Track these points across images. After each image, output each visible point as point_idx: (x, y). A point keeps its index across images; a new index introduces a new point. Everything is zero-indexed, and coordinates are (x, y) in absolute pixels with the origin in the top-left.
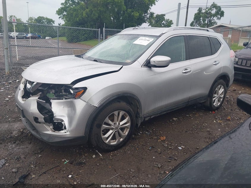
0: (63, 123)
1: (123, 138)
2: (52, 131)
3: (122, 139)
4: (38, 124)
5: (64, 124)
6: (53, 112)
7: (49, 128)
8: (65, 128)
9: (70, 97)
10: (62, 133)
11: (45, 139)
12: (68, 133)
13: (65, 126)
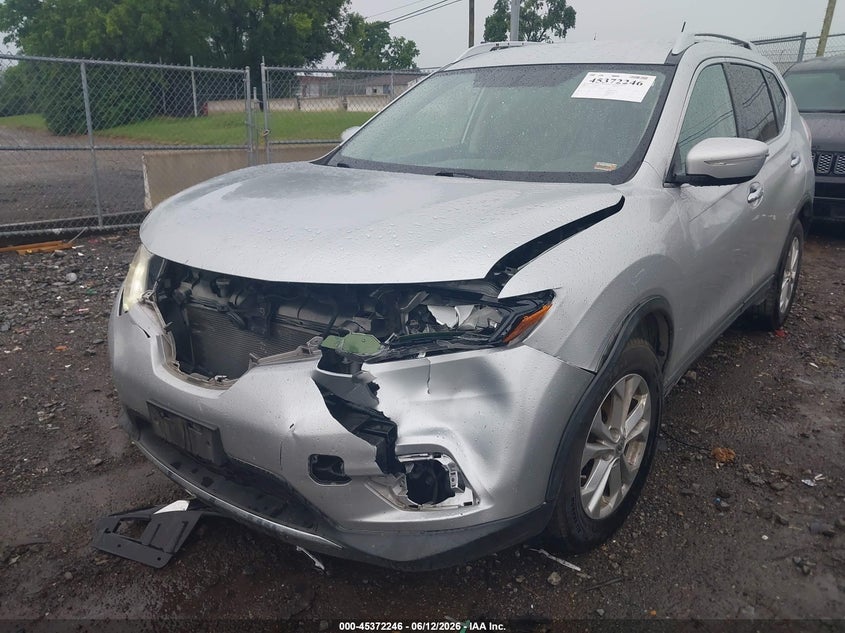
0: (444, 461)
1: (627, 484)
2: (405, 509)
3: (623, 487)
4: (333, 485)
5: (455, 464)
6: (389, 419)
7: (390, 496)
8: (464, 484)
9: (470, 343)
10: (454, 508)
11: (374, 547)
12: (484, 506)
13: (461, 475)
